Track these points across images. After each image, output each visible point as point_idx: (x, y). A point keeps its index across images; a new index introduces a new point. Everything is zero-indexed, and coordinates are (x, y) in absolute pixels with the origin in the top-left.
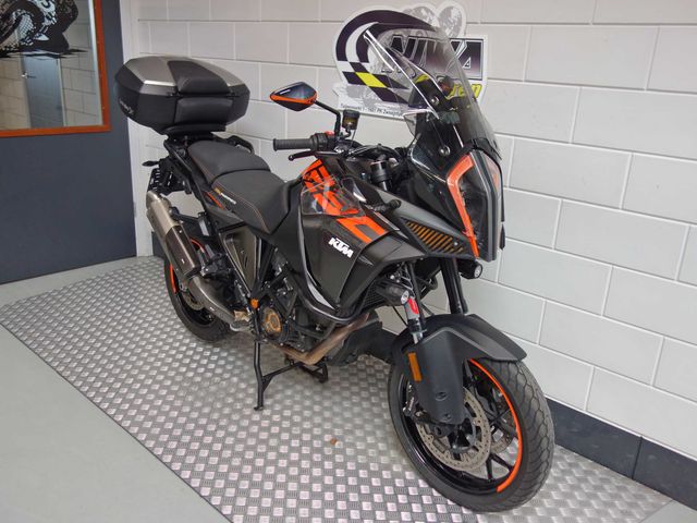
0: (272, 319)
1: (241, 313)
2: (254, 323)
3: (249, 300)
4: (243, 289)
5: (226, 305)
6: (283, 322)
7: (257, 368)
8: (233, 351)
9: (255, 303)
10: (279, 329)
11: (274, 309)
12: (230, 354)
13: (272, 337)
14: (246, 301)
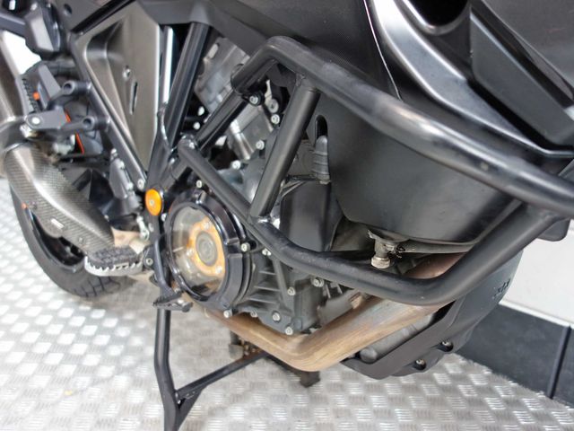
0: (200, 243)
1: (129, 235)
2: (152, 256)
3: (141, 195)
4: (129, 168)
5: (97, 218)
6: (231, 249)
7: (163, 369)
8: (129, 316)
9: (155, 200)
10: (219, 270)
11: (206, 209)
12: (122, 323)
13: (199, 292)
14: (135, 202)
